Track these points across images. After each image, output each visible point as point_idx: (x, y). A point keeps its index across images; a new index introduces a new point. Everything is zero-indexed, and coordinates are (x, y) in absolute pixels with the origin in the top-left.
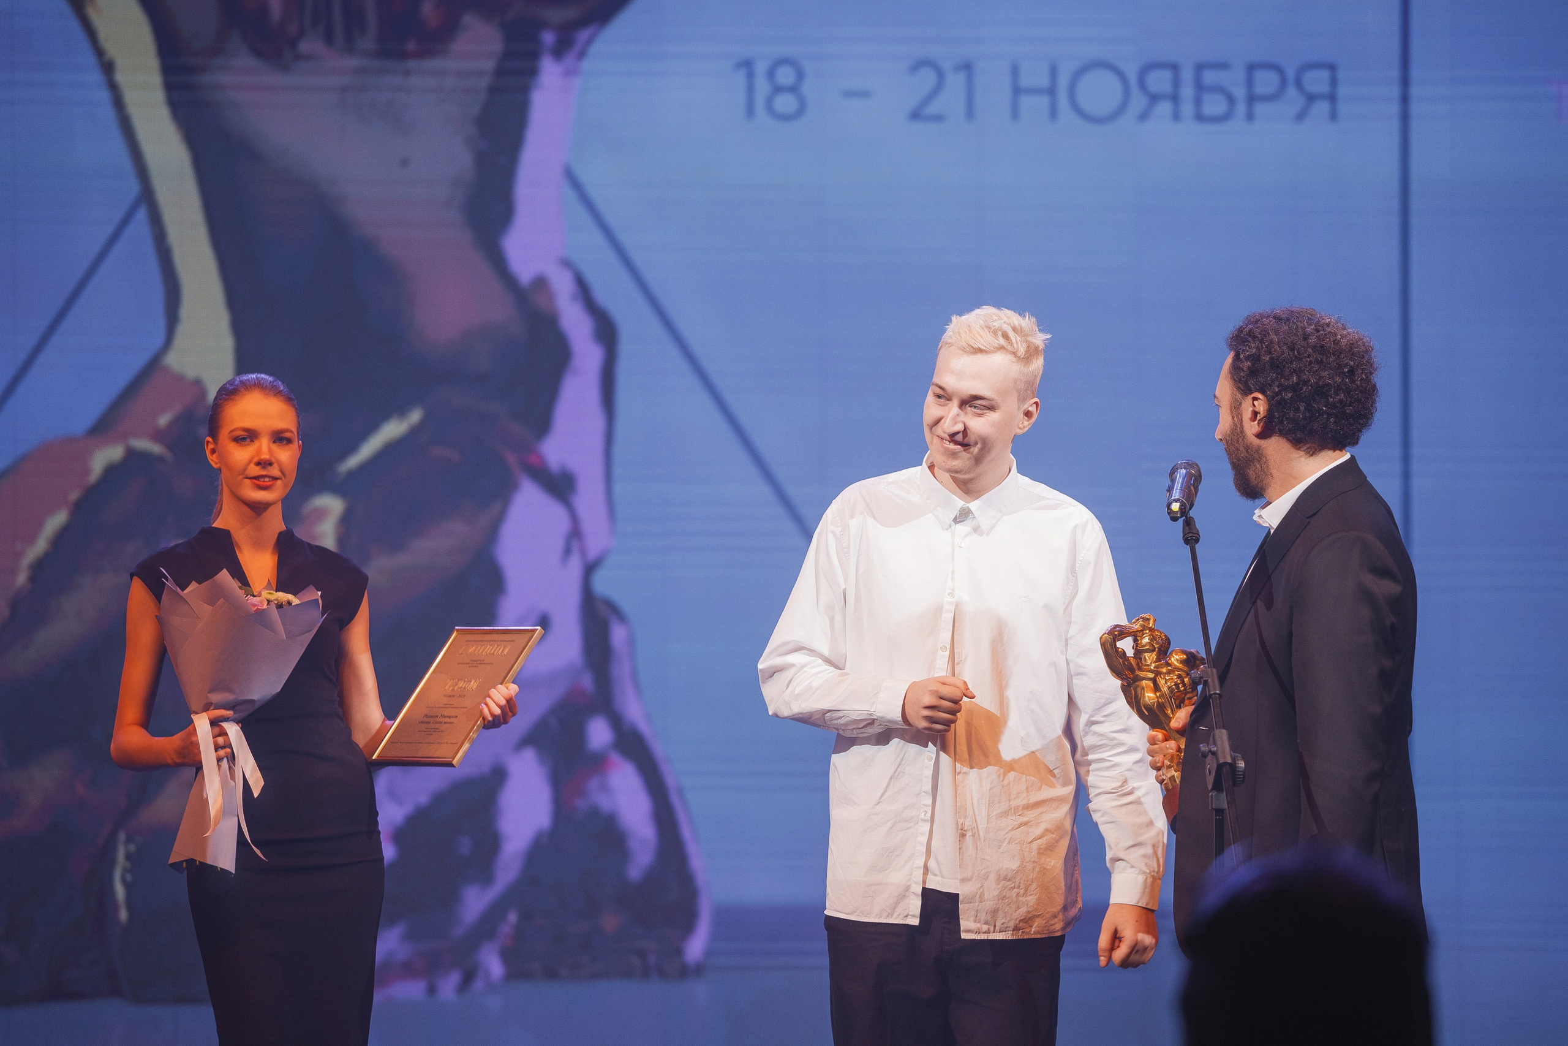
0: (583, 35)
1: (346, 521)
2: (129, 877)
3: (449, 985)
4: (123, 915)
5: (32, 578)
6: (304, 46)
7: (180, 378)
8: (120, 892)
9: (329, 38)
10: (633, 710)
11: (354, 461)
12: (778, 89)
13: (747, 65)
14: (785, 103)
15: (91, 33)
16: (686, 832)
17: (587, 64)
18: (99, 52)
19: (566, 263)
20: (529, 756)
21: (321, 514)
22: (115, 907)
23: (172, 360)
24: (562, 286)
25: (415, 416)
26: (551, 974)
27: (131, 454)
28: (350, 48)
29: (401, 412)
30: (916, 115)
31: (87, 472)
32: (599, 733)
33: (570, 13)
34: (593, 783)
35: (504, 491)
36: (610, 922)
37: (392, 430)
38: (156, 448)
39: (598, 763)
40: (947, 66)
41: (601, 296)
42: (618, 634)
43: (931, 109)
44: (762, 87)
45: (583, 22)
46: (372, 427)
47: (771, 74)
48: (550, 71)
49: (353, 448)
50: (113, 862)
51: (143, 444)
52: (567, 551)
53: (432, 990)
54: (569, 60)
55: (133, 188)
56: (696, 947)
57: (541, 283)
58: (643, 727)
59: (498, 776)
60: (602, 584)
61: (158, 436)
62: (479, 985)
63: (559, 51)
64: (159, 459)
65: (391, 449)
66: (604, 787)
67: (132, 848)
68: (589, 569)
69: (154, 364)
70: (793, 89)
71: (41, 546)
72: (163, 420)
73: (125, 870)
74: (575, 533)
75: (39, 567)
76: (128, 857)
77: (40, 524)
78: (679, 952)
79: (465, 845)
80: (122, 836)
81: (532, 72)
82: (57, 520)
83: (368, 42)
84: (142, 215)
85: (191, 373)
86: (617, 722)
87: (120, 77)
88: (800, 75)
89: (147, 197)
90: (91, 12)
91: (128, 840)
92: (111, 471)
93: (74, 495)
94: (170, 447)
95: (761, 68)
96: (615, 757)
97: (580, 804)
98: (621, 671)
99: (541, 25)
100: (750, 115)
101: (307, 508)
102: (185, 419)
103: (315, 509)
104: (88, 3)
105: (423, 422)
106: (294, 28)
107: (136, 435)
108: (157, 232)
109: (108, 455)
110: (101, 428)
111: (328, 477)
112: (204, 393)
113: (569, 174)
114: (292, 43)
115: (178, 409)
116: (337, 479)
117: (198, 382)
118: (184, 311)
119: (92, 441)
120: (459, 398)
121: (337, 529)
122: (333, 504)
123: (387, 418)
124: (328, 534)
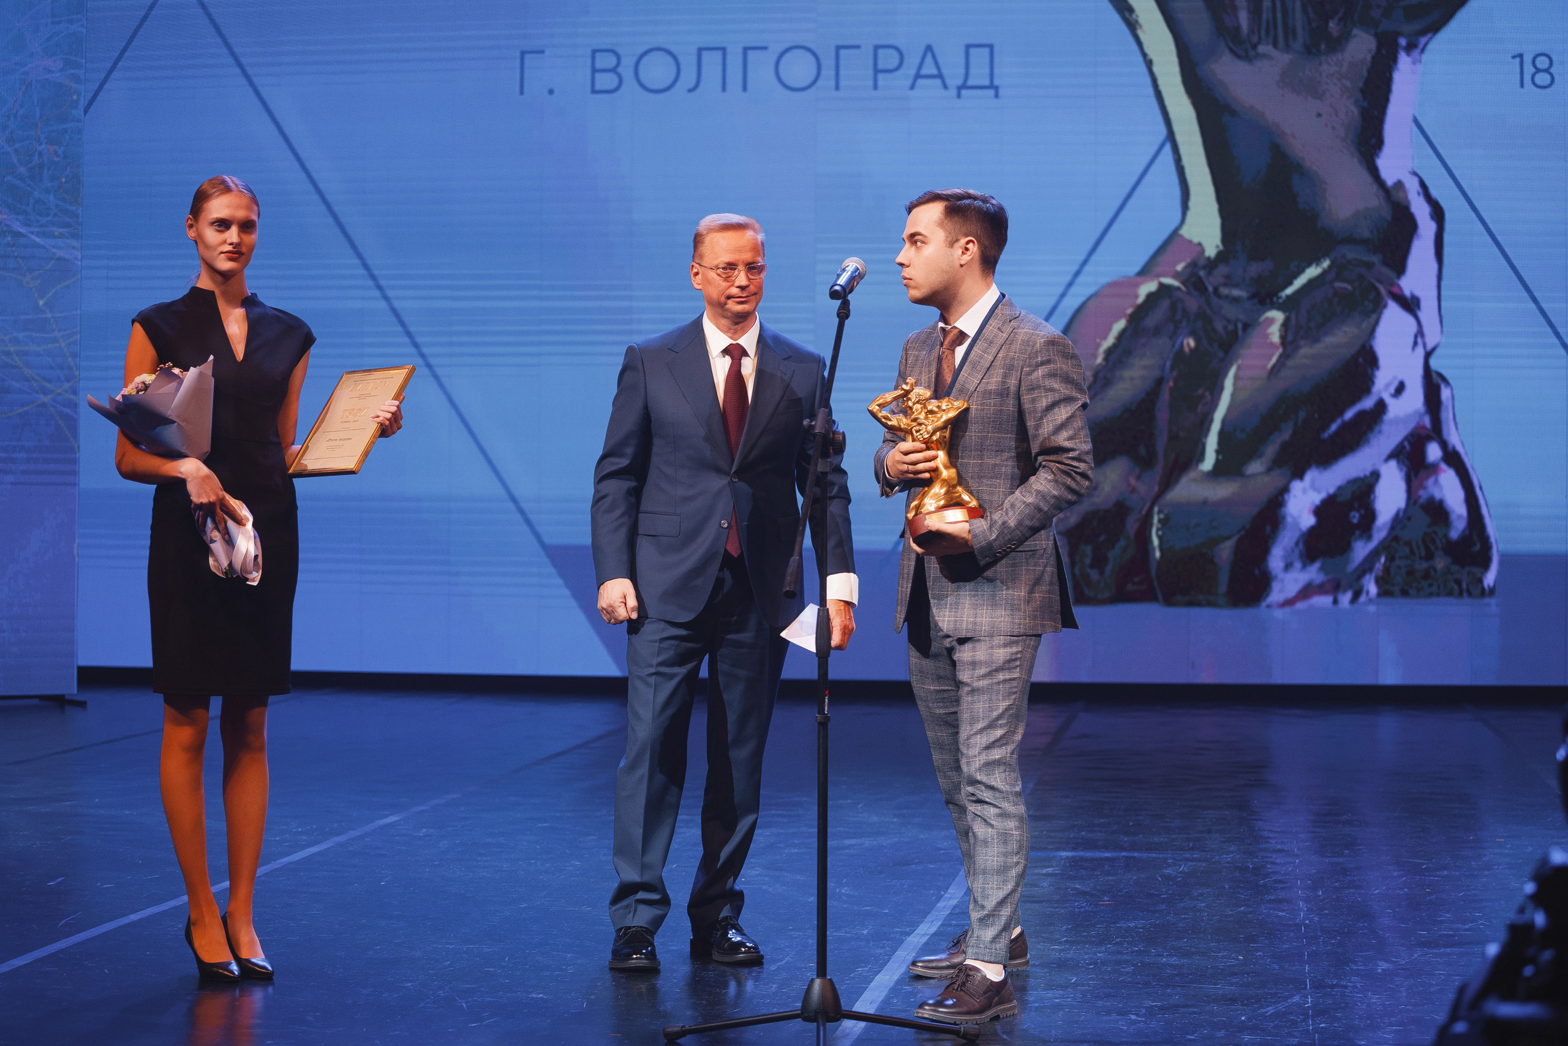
0: (1423, 40)
1: (1285, 325)
2: (1160, 533)
3: (1346, 598)
4: (1158, 554)
5: (1106, 359)
6: (1261, 49)
7: (1190, 242)
8: (1156, 541)
9: (1275, 45)
10: (1454, 439)
11: (1289, 291)
12: (1538, 70)
13: (1521, 56)
14: (1543, 79)
15: (1140, 45)
16: (1484, 510)
17: (1425, 57)
18: (1144, 55)
19: (1415, 174)
20: (1393, 464)
21: (1271, 321)
22: (1154, 549)
23: (1185, 232)
24: (1412, 187)
25: (1326, 264)
26: (1405, 593)
27: (1161, 286)
28: (1287, 48)
29: (1317, 261)
31: (1137, 296)
32: (1434, 452)
33: (1416, 26)
34: (1431, 481)
35: (1378, 307)
36: (1440, 563)
37: (1312, 272)
38: (1176, 284)
39: (1433, 469)
41: (1434, 193)
42: (1445, 393)
44: (1529, 69)
45: (1423, 32)
46: (1301, 271)
47: (1533, 63)
48: (1404, 61)
49: (1290, 283)
50: (1151, 525)
51: (1168, 281)
52: (1415, 344)
53: (1335, 602)
54: (1415, 52)
55: (1163, 133)
56: (1490, 578)
57: (1399, 184)
58: (1459, 448)
59: (1376, 475)
60: (1434, 363)
61: (1176, 275)
62: (1363, 599)
63: (1410, 48)
64: (1178, 289)
65: (1311, 282)
66: (1436, 482)
67: (1162, 516)
68: (1428, 355)
69: (1175, 234)
70: (1547, 71)
71: (1110, 341)
72: (1179, 267)
73: (1158, 530)
74: (1420, 333)
75: (1109, 352)
76: (1160, 521)
77: (1109, 329)
78: (1480, 581)
79: (1355, 517)
80: (1156, 509)
81: (1394, 60)
82: (1120, 325)
83: (1298, 45)
84: (1168, 148)
85: (1196, 240)
86: (1444, 445)
87: (1156, 70)
88: (1551, 62)
89: (1171, 136)
90: (1139, 32)
91: (1160, 512)
92: (1150, 296)
93: (1129, 311)
94: (1183, 283)
95: (1528, 59)
96: (1443, 466)
97: (1422, 493)
98: (1446, 415)
99: (1399, 34)
100: (1522, 86)
101: (1262, 319)
102: (1193, 265)
103: (1267, 318)
104: (1138, 27)
105: (1330, 267)
106: (1255, 39)
107: (1164, 276)
108: (1176, 156)
109: (1148, 287)
110: (1145, 272)
111: (1275, 299)
112: (1203, 251)
113: (1416, 121)
114: (1254, 47)
115: (1189, 260)
116: (1281, 301)
117: (1200, 244)
118: (1191, 204)
119: (1139, 279)
120: (1351, 253)
121: (1280, 330)
122: (1278, 316)
123: (1309, 265)
124: (1274, 333)
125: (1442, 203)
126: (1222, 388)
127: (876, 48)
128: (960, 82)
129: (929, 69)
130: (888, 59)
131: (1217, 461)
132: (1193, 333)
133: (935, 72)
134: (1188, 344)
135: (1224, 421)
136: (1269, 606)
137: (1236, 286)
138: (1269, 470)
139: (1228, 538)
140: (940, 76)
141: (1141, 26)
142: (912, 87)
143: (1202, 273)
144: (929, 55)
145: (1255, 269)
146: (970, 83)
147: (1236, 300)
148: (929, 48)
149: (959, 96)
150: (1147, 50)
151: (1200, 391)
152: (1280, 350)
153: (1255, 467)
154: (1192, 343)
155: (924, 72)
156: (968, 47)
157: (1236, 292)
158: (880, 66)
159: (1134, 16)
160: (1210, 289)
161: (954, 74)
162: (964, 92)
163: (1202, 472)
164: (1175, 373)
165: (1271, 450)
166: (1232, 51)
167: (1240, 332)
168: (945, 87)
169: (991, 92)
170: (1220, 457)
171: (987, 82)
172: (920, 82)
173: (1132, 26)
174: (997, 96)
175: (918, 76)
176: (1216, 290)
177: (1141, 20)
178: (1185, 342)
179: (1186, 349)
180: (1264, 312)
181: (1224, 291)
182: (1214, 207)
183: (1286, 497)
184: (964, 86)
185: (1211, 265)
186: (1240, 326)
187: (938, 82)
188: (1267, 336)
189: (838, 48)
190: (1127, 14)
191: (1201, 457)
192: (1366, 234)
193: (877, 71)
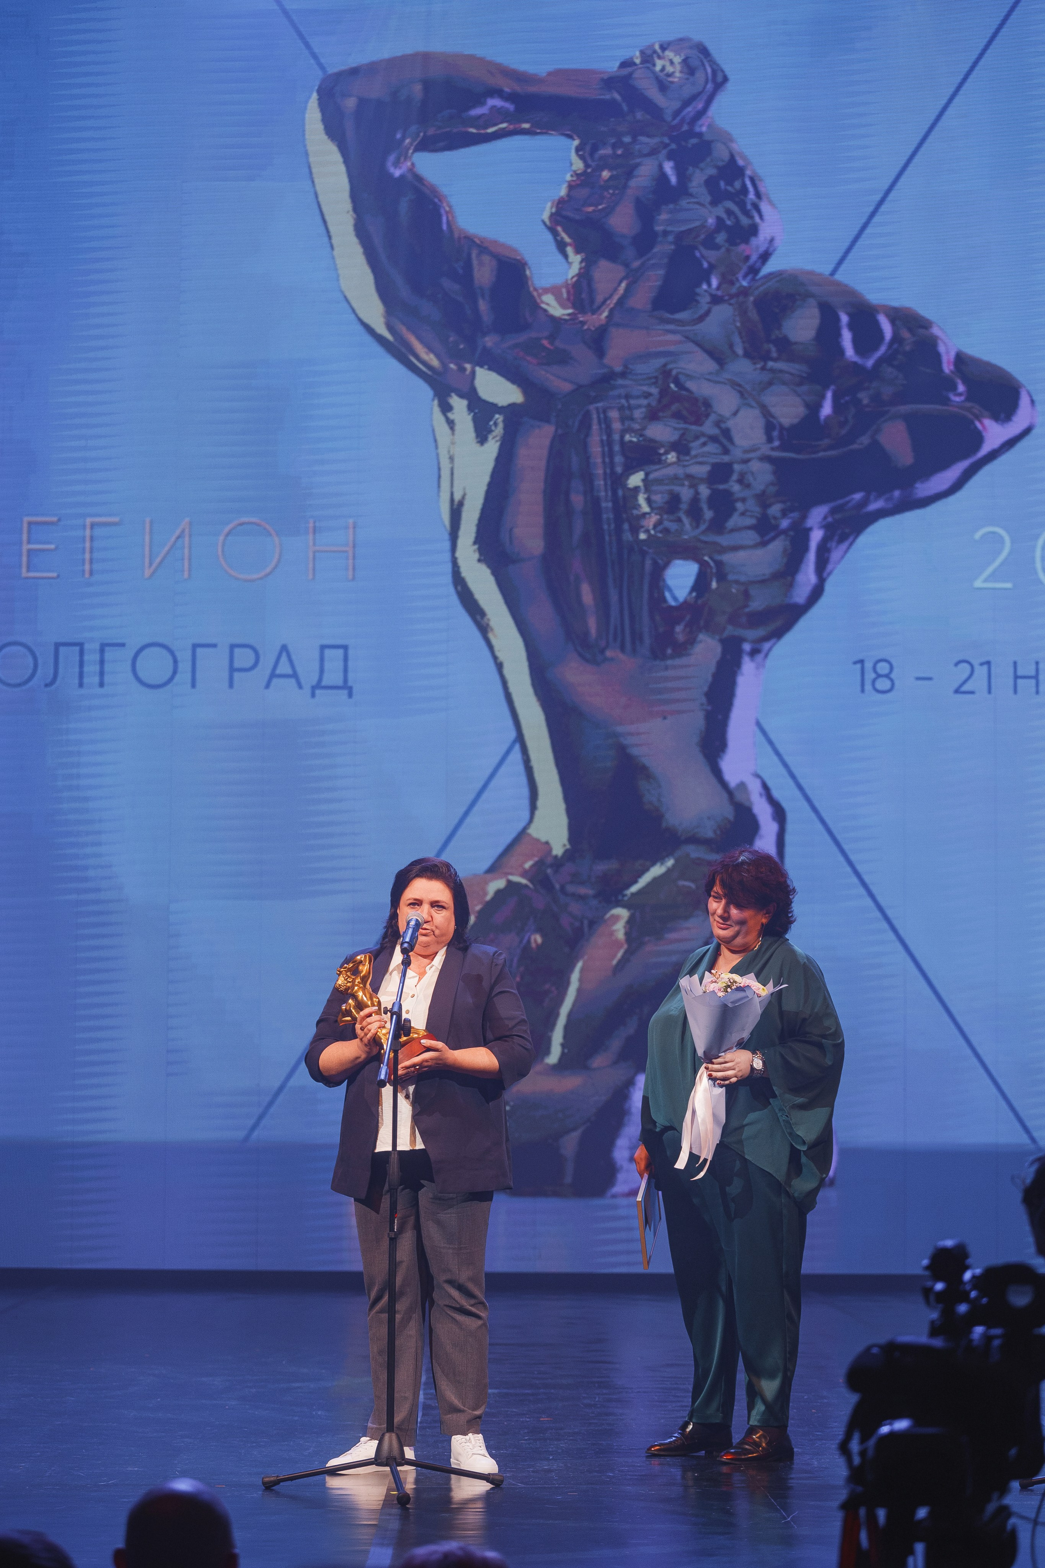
0: (767, 646)
1: (630, 922)
6: (609, 653)
7: (538, 841)
9: (622, 648)
11: (634, 889)
12: (879, 676)
13: (862, 662)
14: (883, 684)
15: (491, 647)
17: (769, 662)
18: (495, 658)
19: (758, 776)
21: (617, 918)
23: (533, 831)
24: (754, 787)
25: (670, 863)
27: (509, 882)
28: (635, 652)
29: (663, 860)
30: (957, 691)
31: (485, 894)
33: (761, 632)
37: (657, 870)
38: (524, 881)
40: (976, 663)
41: (776, 794)
43: (965, 688)
44: (870, 676)
45: (766, 639)
46: (647, 870)
47: (874, 669)
48: (748, 665)
49: (635, 882)
51: (516, 878)
54: (759, 658)
55: (513, 734)
57: (742, 785)
61: (524, 874)
63: (754, 652)
64: (526, 886)
65: (655, 880)
69: (523, 832)
70: (887, 676)
72: (527, 865)
81: (738, 664)
83: (645, 650)
84: (517, 747)
85: (543, 839)
87: (506, 671)
88: (892, 668)
89: (520, 738)
90: (491, 636)
92: (498, 892)
93: (478, 908)
94: (530, 880)
95: (868, 665)
99: (742, 640)
100: (863, 691)
101: (608, 916)
102: (540, 865)
103: (613, 916)
104: (489, 630)
105: (674, 866)
106: (603, 643)
107: (512, 874)
108: (525, 758)
109: (497, 885)
110: (494, 869)
111: (620, 897)
112: (550, 850)
113: (758, 724)
114: (602, 652)
115: (536, 859)
116: (626, 898)
117: (547, 843)
118: (540, 803)
119: (489, 876)
120: (694, 852)
121: (625, 927)
122: (623, 913)
123: (653, 864)
124: (619, 930)
125: (785, 804)
126: (568, 984)
127: (233, 647)
128: (314, 683)
129: (284, 668)
130: (244, 658)
131: (563, 1055)
132: (539, 930)
133: (289, 671)
134: (535, 941)
135: (570, 1015)
136: (614, 1196)
137: (582, 883)
138: (615, 1063)
139: (574, 1129)
140: (295, 675)
141: (492, 630)
142: (267, 686)
143: (549, 871)
144: (284, 655)
145: (601, 867)
146: (324, 683)
147: (582, 898)
148: (284, 648)
149: (313, 695)
150: (498, 654)
151: (547, 986)
152: (626, 946)
153: (598, 1061)
154: (539, 939)
155: (278, 672)
156: (323, 648)
157: (583, 890)
158: (237, 665)
159: (485, 620)
160: (557, 886)
161: (308, 673)
162: (318, 692)
163: (547, 1064)
164: (522, 969)
165: (616, 1044)
166: (580, 655)
167: (586, 929)
168: (300, 686)
169: (346, 692)
170: (566, 1051)
171: (340, 682)
172: (275, 681)
173: (484, 629)
174: (350, 695)
175: (273, 675)
176: (563, 888)
177: (492, 623)
178: (533, 938)
179: (533, 945)
180: (610, 909)
181: (570, 888)
182: (562, 807)
183: (632, 1090)
184: (318, 686)
185: (557, 863)
186: (586, 922)
187: (293, 681)
188: (612, 933)
189: (195, 646)
190: (478, 617)
191: (548, 1052)
192: (710, 834)
193: (232, 670)
